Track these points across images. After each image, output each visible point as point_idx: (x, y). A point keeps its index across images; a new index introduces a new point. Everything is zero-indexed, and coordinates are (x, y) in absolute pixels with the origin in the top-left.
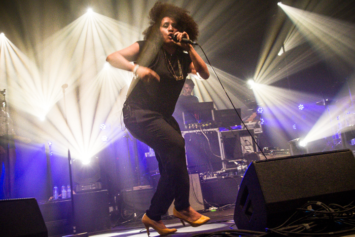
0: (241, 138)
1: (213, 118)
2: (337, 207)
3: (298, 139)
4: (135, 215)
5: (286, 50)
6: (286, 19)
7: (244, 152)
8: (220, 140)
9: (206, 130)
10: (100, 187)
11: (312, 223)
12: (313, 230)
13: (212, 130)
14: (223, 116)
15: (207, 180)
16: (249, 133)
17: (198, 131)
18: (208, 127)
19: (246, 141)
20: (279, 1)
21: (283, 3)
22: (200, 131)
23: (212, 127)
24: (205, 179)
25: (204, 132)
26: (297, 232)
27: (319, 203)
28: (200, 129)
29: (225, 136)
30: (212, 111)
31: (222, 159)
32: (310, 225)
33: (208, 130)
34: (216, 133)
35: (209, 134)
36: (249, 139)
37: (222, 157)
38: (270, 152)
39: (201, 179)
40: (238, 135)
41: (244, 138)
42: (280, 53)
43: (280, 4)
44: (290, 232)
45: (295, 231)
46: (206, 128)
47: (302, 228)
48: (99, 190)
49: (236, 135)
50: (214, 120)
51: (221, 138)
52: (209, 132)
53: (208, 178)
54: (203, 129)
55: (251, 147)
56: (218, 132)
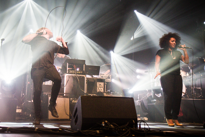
0: (97, 83)
1: (84, 69)
2: (115, 125)
4: (30, 116)
7: (98, 91)
9: (79, 75)
10: (14, 97)
11: (101, 131)
12: (100, 134)
13: (82, 75)
14: (89, 69)
15: (74, 103)
16: (103, 80)
17: (74, 75)
19: (100, 85)
22: (75, 75)
23: (82, 74)
24: (73, 102)
25: (77, 76)
26: (93, 134)
27: (106, 121)
28: (75, 74)
29: (88, 80)
30: (84, 65)
31: (85, 93)
32: (99, 132)
33: (80, 75)
35: (80, 77)
36: (102, 84)
37: (85, 91)
38: (111, 93)
39: (70, 102)
41: (99, 83)
43: (135, 11)
44: (89, 133)
45: (92, 133)
47: (95, 132)
49: (95, 81)
50: (84, 70)
51: (86, 81)
53: (75, 102)
54: (77, 74)
55: (102, 89)
56: (85, 77)
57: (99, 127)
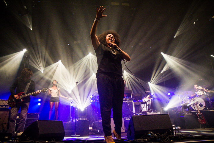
1: (131, 97)
2: (158, 134)
3: (164, 107)
4: (99, 131)
5: (164, 71)
6: (162, 58)
7: (143, 111)
8: (133, 105)
11: (148, 139)
12: (148, 141)
13: (131, 101)
14: (134, 96)
15: (127, 121)
16: (145, 103)
17: (125, 101)
18: (129, 100)
20: (162, 52)
21: (163, 53)
23: (130, 100)
24: (126, 120)
25: (127, 102)
27: (151, 132)
29: (135, 104)
30: (131, 94)
33: (129, 101)
34: (132, 102)
35: (129, 103)
36: (145, 105)
37: (134, 112)
40: (141, 104)
41: (143, 105)
42: (162, 72)
43: (162, 53)
44: (140, 141)
46: (128, 100)
47: (145, 140)
48: (86, 120)
49: (140, 104)
52: (129, 102)
54: (127, 100)
55: (146, 109)
56: (133, 102)
57: (147, 136)
